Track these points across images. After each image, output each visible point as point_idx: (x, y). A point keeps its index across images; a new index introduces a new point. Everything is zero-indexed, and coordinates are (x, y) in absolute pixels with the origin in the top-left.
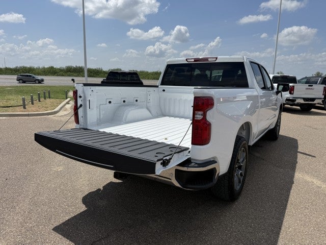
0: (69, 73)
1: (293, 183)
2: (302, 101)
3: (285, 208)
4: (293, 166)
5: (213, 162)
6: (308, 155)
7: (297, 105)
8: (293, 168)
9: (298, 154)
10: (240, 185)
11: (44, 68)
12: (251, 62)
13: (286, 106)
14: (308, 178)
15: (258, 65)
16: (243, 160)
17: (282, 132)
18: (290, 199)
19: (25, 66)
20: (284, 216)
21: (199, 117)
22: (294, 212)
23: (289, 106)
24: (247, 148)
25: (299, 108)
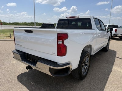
0: (32, 25)
1: (111, 71)
2: (120, 35)
3: (105, 84)
4: (112, 63)
5: (68, 64)
6: (120, 58)
7: (118, 37)
8: (113, 65)
9: (116, 58)
10: (86, 72)
11: (23, 23)
12: (94, 18)
13: (114, 37)
14: (118, 69)
15: (98, 19)
16: (88, 61)
17: (110, 48)
18: (108, 80)
19: (16, 22)
20: (104, 88)
21: (60, 43)
22: (109, 86)
23: (115, 37)
24: (90, 56)
25: (119, 38)
